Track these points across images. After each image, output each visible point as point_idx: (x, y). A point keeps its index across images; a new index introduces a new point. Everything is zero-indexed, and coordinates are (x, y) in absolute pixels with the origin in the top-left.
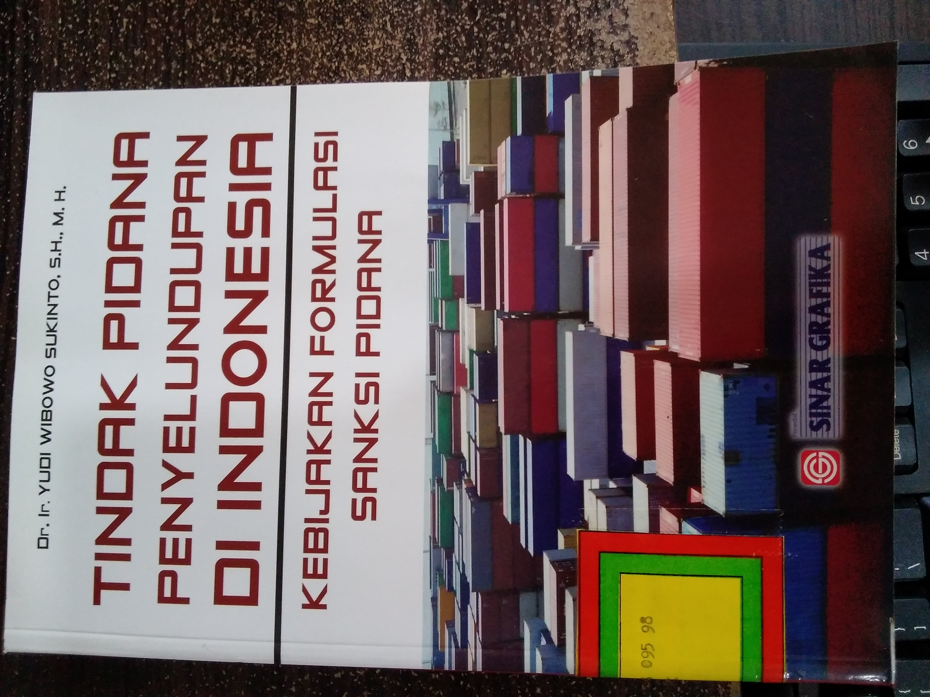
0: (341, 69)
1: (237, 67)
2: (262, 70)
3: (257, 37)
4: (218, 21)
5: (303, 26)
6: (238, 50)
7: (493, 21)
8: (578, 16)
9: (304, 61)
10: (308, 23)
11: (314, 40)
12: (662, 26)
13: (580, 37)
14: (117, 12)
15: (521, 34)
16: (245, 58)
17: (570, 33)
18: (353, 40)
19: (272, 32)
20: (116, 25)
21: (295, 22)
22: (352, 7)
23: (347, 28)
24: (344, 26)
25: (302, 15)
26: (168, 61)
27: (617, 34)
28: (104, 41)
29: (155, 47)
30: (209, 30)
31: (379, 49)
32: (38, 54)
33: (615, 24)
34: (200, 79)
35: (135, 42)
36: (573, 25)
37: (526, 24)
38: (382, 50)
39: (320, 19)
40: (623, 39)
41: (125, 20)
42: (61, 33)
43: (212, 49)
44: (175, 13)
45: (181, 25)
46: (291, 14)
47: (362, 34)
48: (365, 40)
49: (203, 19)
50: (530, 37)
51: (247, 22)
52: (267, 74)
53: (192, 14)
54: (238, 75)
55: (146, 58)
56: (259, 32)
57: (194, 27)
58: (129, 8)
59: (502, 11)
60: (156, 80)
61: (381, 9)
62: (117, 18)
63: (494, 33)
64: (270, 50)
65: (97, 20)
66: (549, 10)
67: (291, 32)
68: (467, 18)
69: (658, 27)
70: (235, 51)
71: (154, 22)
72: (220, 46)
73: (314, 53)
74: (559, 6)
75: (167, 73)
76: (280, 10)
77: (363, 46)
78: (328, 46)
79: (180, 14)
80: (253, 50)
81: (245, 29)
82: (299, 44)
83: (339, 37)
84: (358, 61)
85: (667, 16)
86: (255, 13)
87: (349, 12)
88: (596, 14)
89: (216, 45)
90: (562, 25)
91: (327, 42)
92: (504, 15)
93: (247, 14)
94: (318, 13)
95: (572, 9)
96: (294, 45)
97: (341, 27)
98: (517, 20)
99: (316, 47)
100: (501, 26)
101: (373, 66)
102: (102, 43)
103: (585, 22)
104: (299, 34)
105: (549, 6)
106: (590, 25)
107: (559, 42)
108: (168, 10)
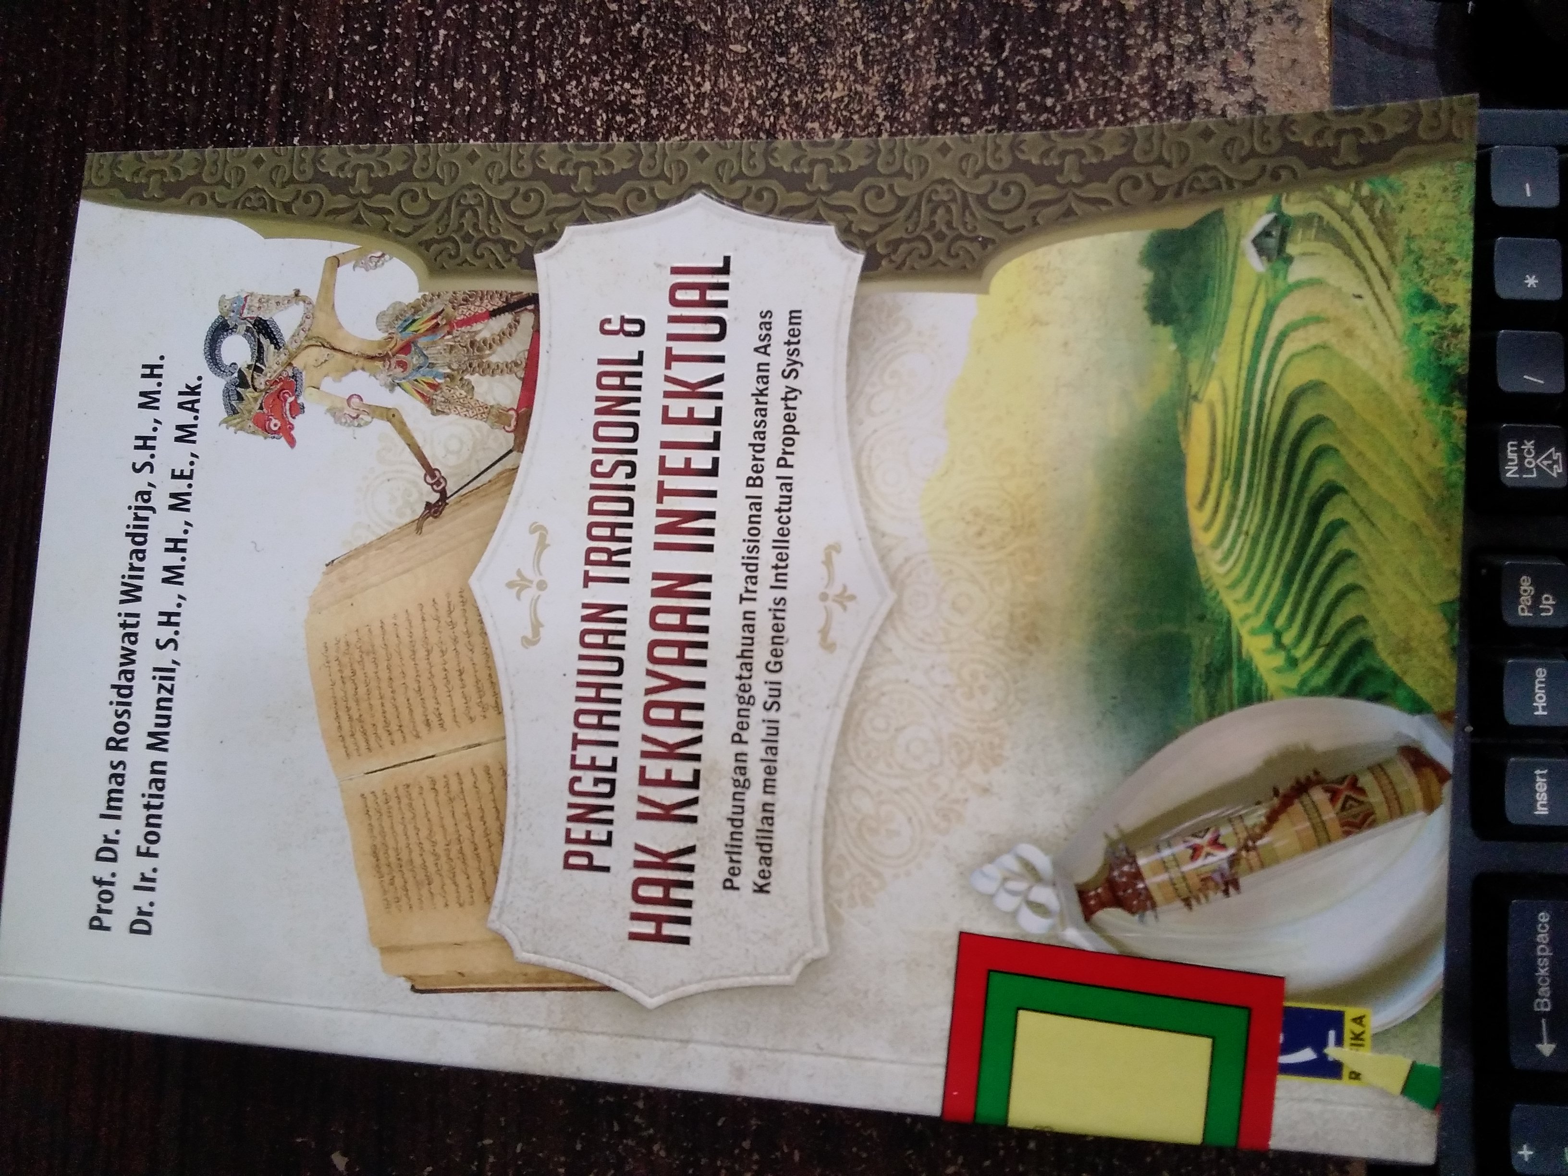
0: (778, 127)
1: (614, 118)
2: (654, 123)
3: (649, 70)
4: (588, 41)
5: (723, 56)
6: (617, 89)
7: (1029, 60)
8: (1170, 59)
9: (719, 111)
10: (731, 50)
11: (738, 79)
12: (1309, 82)
13: (1171, 92)
14: (429, 19)
15: (1075, 85)
16: (628, 102)
17: (1155, 86)
18: (801, 82)
19: (673, 62)
20: (428, 38)
21: (710, 49)
22: (803, 30)
23: (792, 62)
24: (788, 59)
25: (722, 38)
26: (506, 101)
27: (1232, 91)
28: (407, 64)
29: (486, 79)
30: (574, 55)
31: (842, 97)
32: (305, 80)
33: (1231, 76)
34: (556, 133)
35: (455, 69)
36: (1162, 73)
37: (1084, 67)
38: (846, 99)
39: (750, 46)
40: (1242, 100)
41: (442, 32)
42: (342, 48)
43: (576, 87)
44: (521, 24)
45: (529, 45)
46: (706, 35)
47: (816, 72)
48: (821, 83)
49: (565, 37)
50: (1088, 89)
51: (634, 45)
52: (660, 131)
53: (548, 27)
54: (614, 129)
55: (472, 94)
56: (653, 63)
57: (550, 48)
58: (450, 13)
59: (1046, 45)
60: (486, 130)
61: (848, 34)
62: (431, 27)
63: (1031, 80)
64: (669, 91)
65: (398, 31)
66: (1123, 47)
67: (702, 64)
68: (987, 54)
69: (1303, 83)
70: (613, 90)
71: (487, 38)
72: (589, 81)
73: (737, 101)
74: (1139, 41)
75: (505, 119)
76: (688, 27)
77: (817, 92)
78: (760, 90)
79: (529, 26)
80: (640, 91)
81: (631, 57)
82: (715, 84)
83: (780, 76)
84: (806, 117)
85: (1318, 66)
86: (647, 31)
87: (798, 36)
88: (1200, 57)
89: (584, 80)
90: (1143, 72)
91: (759, 83)
92: (1048, 52)
93: (634, 33)
94: (748, 36)
95: (1160, 48)
96: (707, 87)
97: (783, 60)
98: (1070, 60)
99: (741, 90)
100: (1043, 71)
101: (831, 126)
102: (404, 66)
103: (1182, 70)
104: (716, 68)
105: (1124, 40)
106: (1191, 75)
107: (1137, 99)
108: (510, 20)
